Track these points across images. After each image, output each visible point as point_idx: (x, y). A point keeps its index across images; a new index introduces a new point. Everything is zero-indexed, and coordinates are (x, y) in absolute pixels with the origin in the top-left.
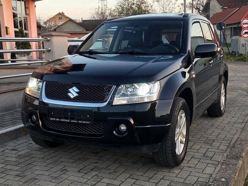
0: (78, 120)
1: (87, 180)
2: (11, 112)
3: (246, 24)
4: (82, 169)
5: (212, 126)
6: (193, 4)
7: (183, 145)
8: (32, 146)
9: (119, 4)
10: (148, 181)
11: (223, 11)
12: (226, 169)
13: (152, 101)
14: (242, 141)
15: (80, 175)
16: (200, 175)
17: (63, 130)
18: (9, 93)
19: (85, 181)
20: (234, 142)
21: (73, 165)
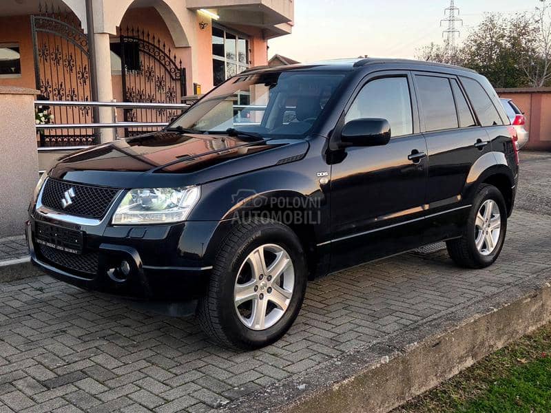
0: (65, 246)
4: (91, 333)
7: (282, 312)
9: (473, 38)
15: (73, 343)
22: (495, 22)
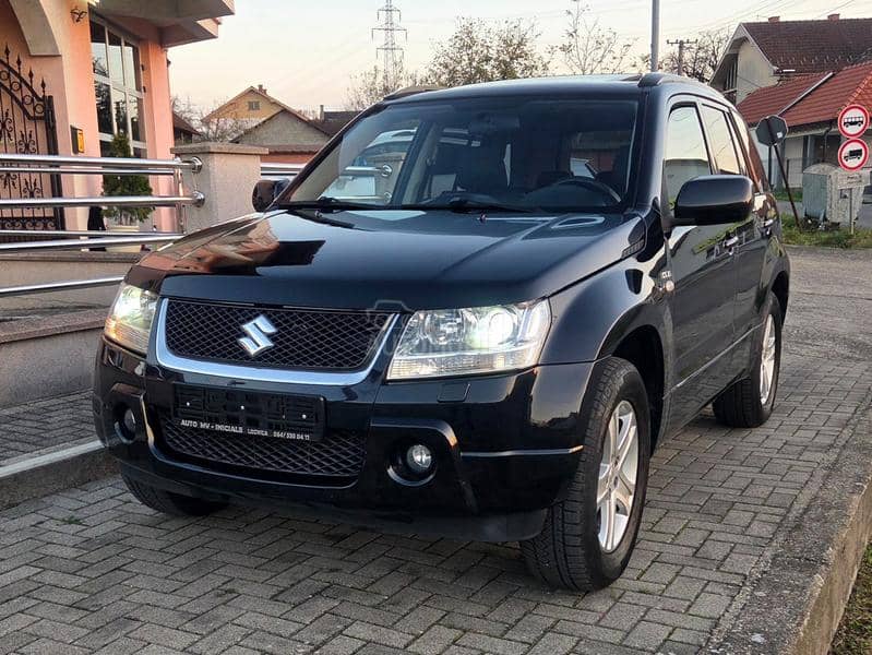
0: (271, 427)
1: (297, 626)
2: (71, 398)
3: (855, 123)
4: (286, 589)
5: (728, 456)
6: (680, 60)
7: (626, 518)
8: (131, 511)
9: (442, 60)
10: (501, 637)
11: (779, 81)
12: (770, 602)
13: (522, 366)
14: (827, 507)
15: (277, 609)
16: (678, 620)
17: (223, 461)
18: (68, 337)
19: (293, 630)
20: (801, 511)
21: (259, 575)
22: (474, 35)
